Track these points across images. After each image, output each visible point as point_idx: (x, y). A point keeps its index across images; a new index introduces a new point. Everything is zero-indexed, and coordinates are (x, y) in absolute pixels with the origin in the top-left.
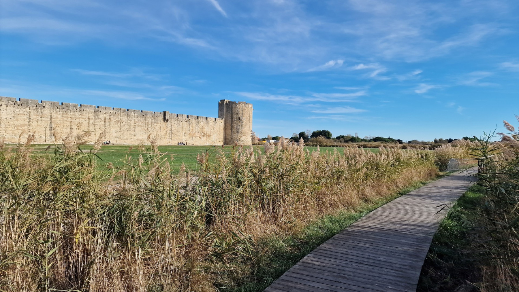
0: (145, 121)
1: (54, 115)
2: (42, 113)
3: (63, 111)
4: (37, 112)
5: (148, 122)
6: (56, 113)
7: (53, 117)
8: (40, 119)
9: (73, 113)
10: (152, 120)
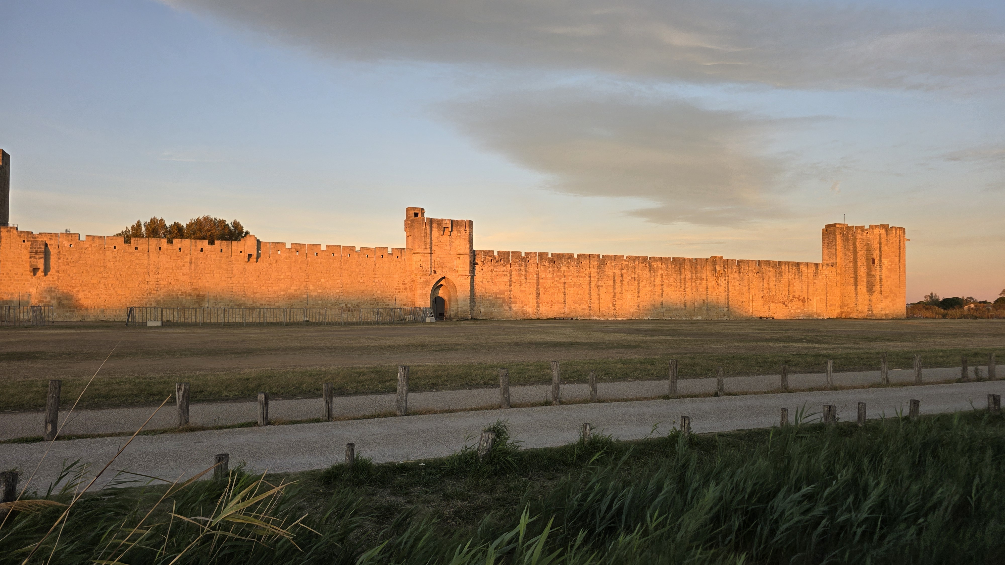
0: (679, 277)
1: (542, 274)
2: (526, 271)
3: (554, 267)
4: (520, 270)
5: (685, 278)
6: (545, 270)
7: (540, 277)
8: (523, 281)
9: (568, 270)
10: (692, 273)
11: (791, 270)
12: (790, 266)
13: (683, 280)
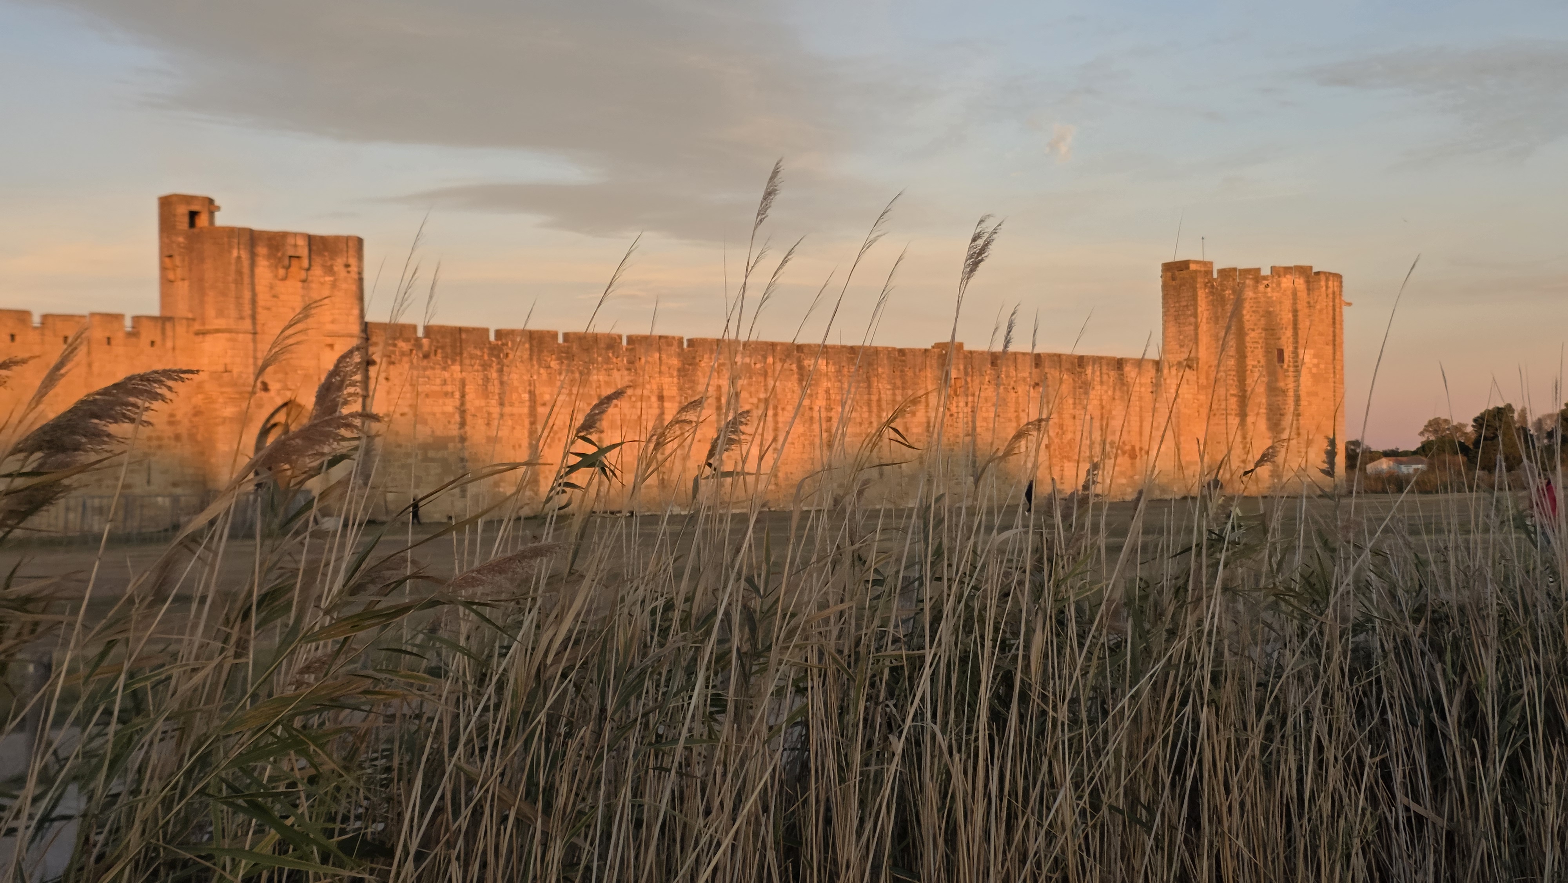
0: (866, 397)
1: (546, 394)
2: (502, 383)
3: (573, 372)
4: (487, 380)
5: (879, 400)
6: (551, 381)
7: (539, 401)
9: (607, 379)
10: (895, 387)
11: (1105, 377)
12: (1104, 368)
13: (874, 405)
